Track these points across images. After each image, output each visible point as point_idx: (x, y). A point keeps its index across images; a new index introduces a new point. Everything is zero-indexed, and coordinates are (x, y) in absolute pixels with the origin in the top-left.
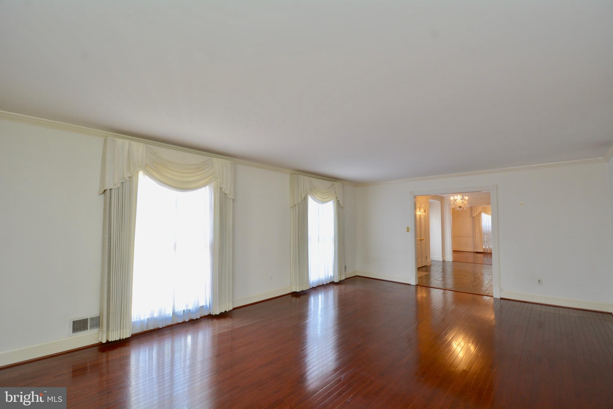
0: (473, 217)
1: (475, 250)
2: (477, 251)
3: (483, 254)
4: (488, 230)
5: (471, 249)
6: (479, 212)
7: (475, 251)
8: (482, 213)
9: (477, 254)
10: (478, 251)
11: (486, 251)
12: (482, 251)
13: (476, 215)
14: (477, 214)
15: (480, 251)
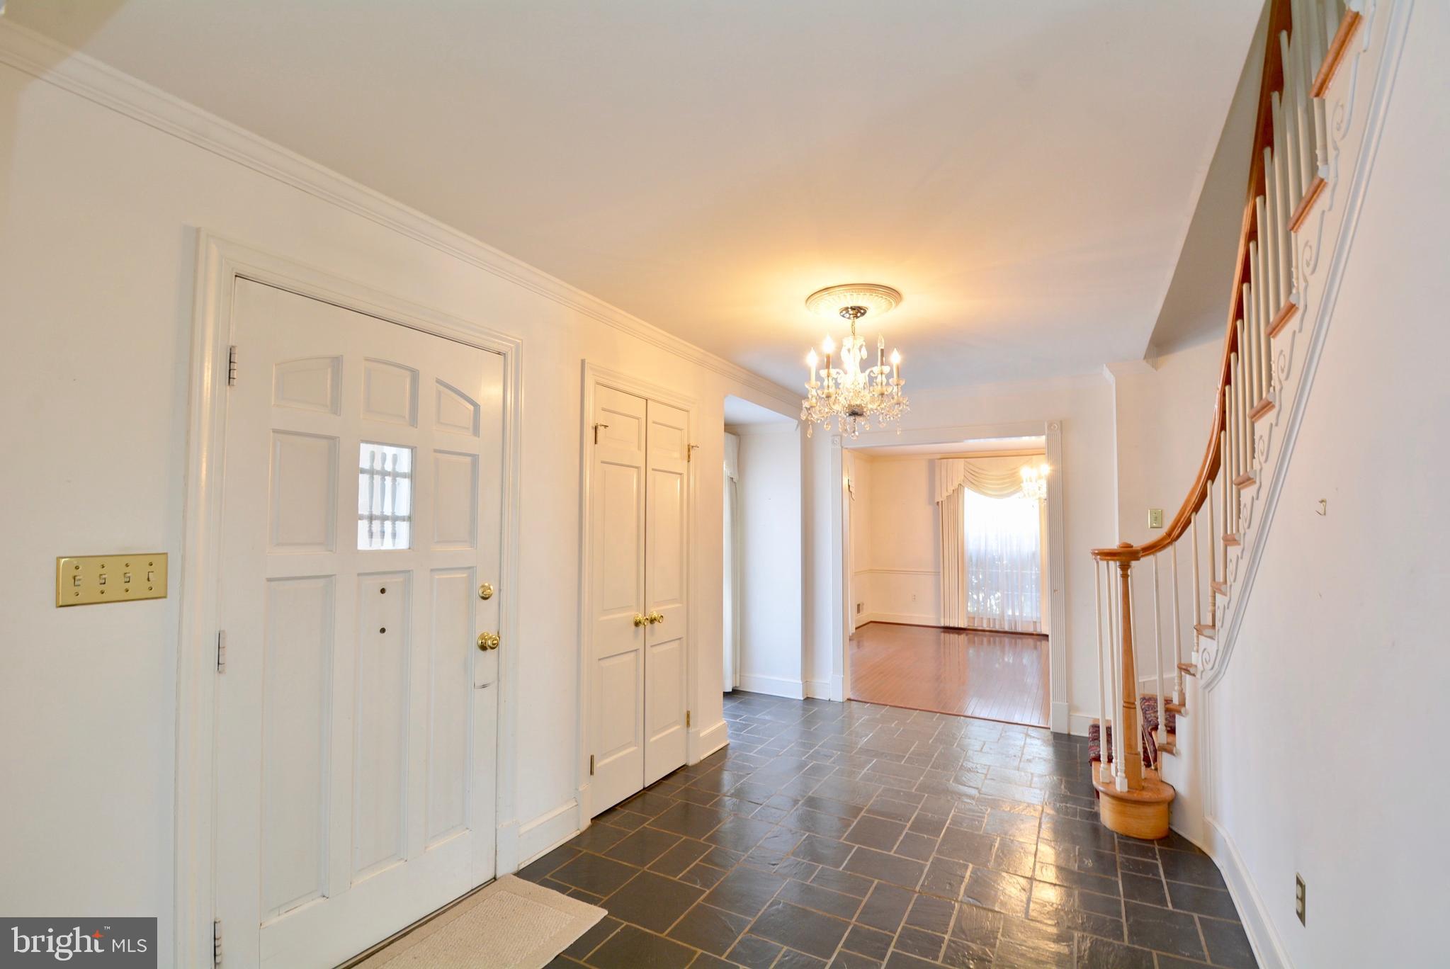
0: (938, 503)
1: (942, 620)
2: (947, 624)
3: (967, 635)
4: (983, 548)
5: (929, 618)
6: (956, 485)
7: (942, 625)
8: (966, 489)
9: (947, 635)
10: (952, 625)
11: (976, 625)
12: (962, 624)
13: (945, 494)
14: (951, 489)
15: (957, 626)
